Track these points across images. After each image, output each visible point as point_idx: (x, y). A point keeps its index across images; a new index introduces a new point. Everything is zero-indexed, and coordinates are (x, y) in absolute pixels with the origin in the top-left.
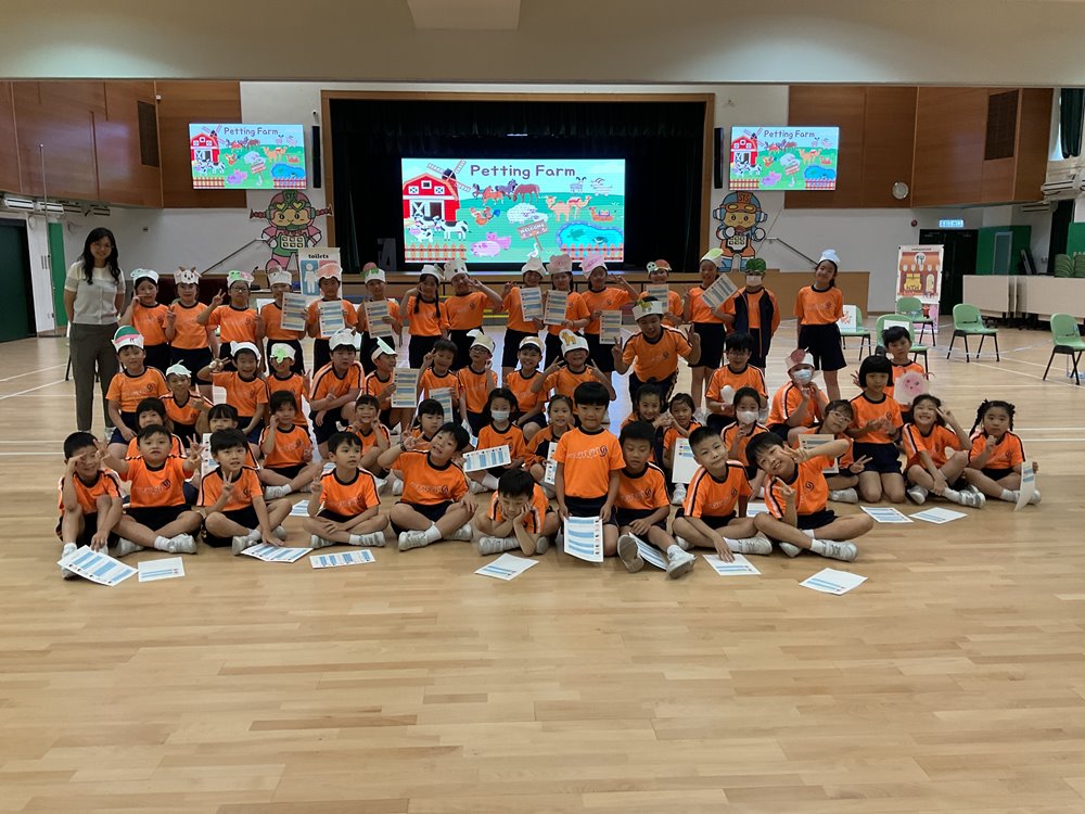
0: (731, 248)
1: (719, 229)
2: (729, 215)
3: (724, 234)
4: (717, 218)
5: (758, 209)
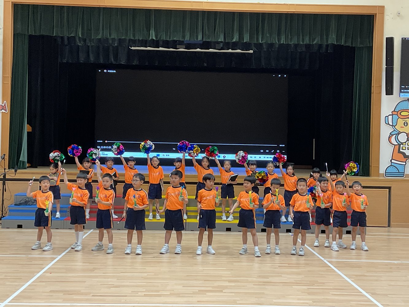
0: (404, 154)
1: (391, 135)
2: (401, 122)
3: (397, 139)
4: (389, 124)
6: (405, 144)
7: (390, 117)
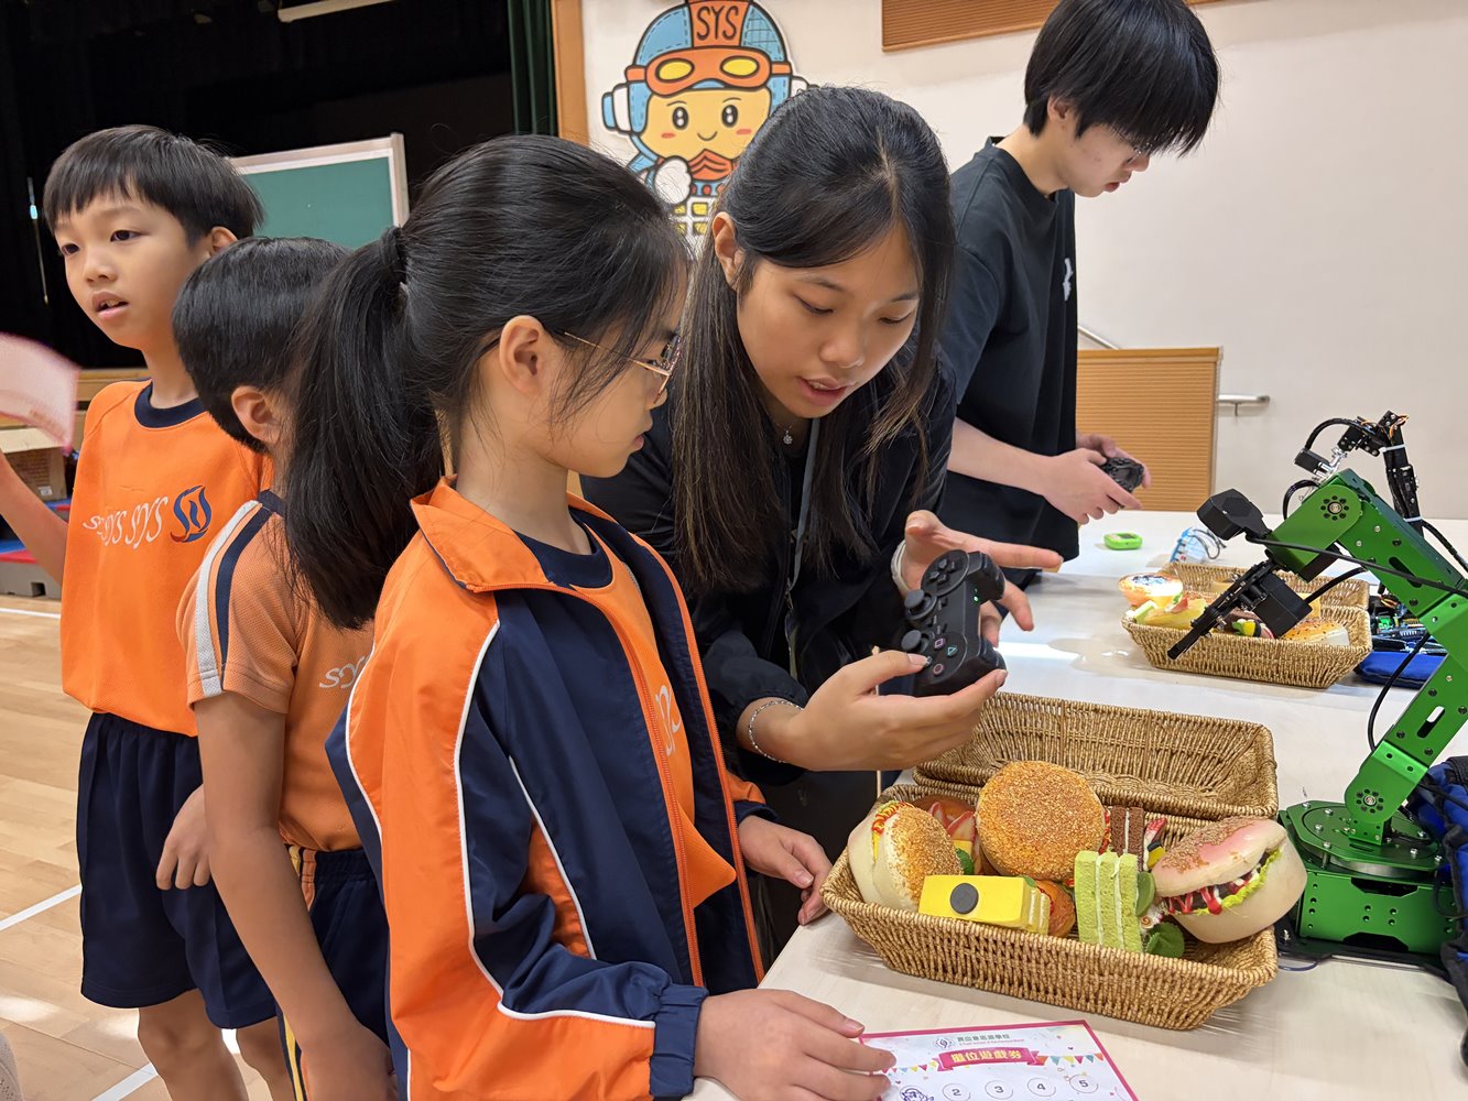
4: (616, 128)
5: (777, 69)
6: (682, 209)
7: (620, 94)
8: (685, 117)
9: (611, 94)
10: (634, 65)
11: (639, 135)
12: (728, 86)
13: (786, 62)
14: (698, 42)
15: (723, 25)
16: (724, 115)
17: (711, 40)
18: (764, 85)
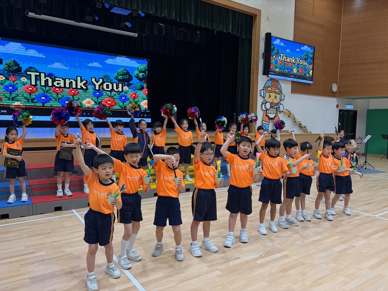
0: (268, 116)
1: (262, 103)
3: (265, 107)
4: (261, 96)
5: (281, 92)
6: (269, 110)
7: (262, 91)
8: (270, 96)
9: (261, 90)
10: (264, 87)
11: (264, 97)
12: (276, 93)
13: (282, 91)
14: (272, 86)
15: (275, 84)
16: (275, 97)
17: (274, 86)
18: (279, 94)
